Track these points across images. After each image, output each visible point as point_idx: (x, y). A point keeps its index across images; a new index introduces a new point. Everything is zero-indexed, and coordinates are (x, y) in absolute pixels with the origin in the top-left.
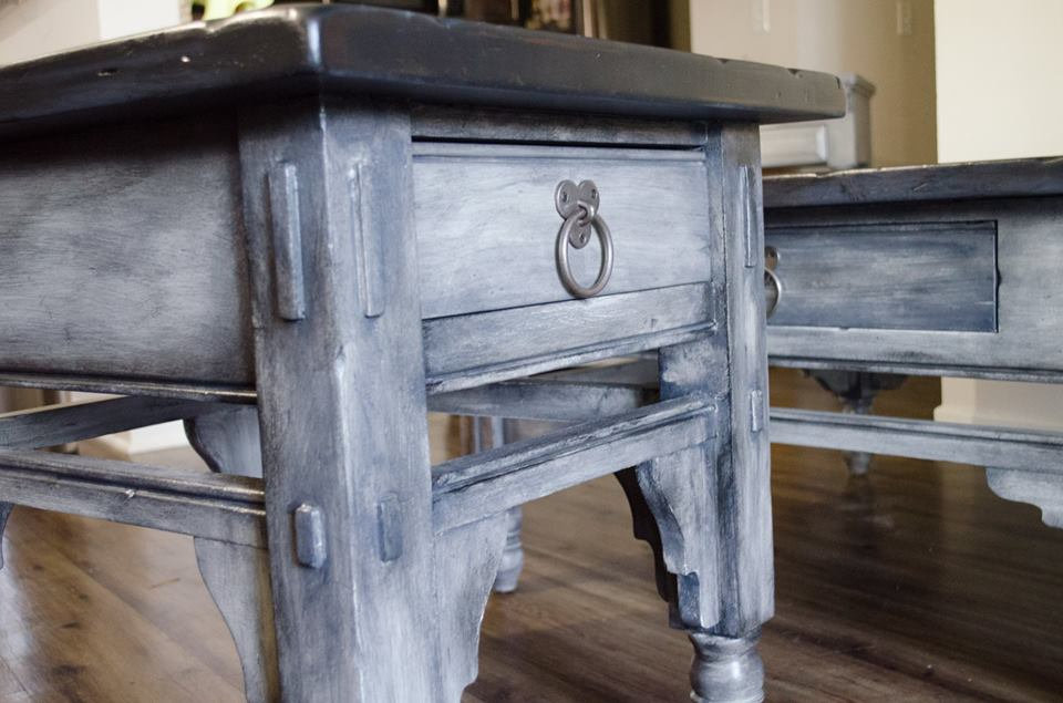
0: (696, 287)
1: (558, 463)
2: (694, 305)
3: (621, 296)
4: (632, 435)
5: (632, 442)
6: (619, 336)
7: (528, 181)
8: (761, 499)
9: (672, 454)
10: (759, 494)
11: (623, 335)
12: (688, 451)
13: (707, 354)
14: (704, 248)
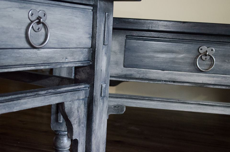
0: (85, 49)
1: (22, 101)
2: (83, 55)
3: (54, 49)
4: (54, 94)
5: (54, 96)
6: (52, 62)
7: (17, 7)
8: (103, 118)
9: (71, 101)
10: (102, 116)
11: (53, 62)
12: (77, 101)
13: (88, 71)
14: (89, 37)
